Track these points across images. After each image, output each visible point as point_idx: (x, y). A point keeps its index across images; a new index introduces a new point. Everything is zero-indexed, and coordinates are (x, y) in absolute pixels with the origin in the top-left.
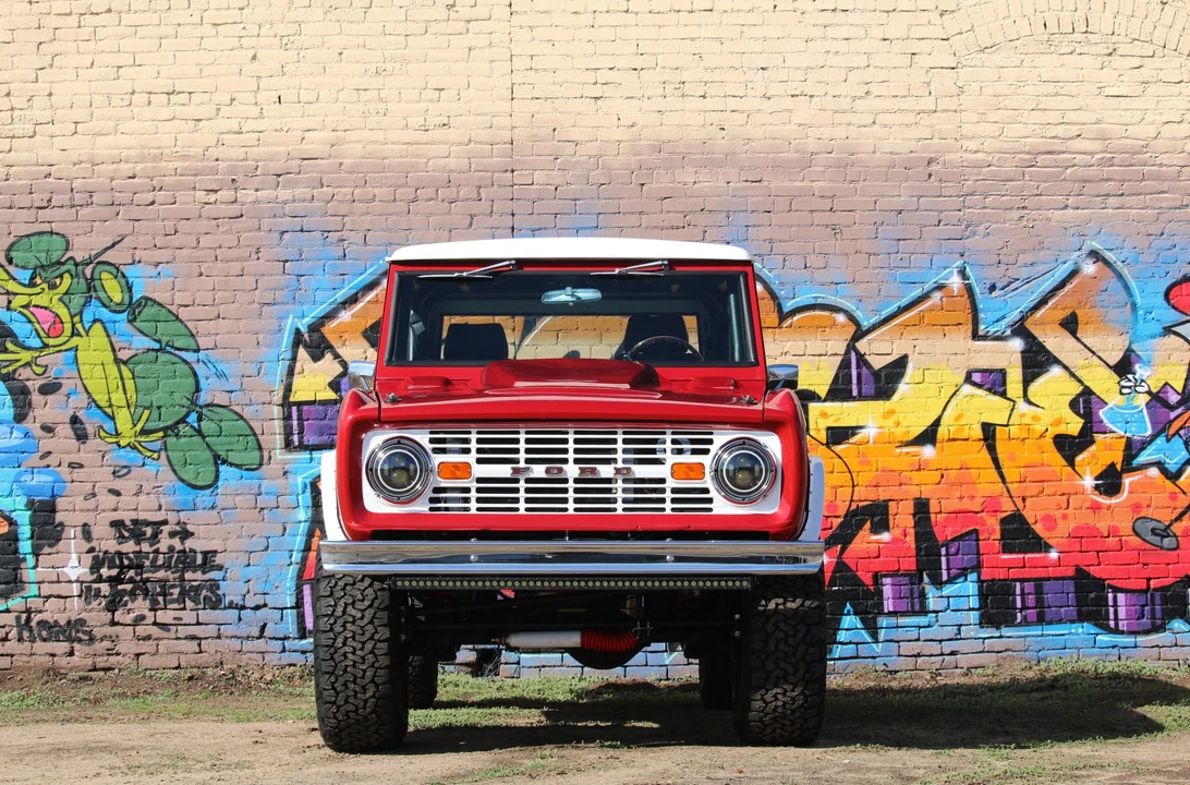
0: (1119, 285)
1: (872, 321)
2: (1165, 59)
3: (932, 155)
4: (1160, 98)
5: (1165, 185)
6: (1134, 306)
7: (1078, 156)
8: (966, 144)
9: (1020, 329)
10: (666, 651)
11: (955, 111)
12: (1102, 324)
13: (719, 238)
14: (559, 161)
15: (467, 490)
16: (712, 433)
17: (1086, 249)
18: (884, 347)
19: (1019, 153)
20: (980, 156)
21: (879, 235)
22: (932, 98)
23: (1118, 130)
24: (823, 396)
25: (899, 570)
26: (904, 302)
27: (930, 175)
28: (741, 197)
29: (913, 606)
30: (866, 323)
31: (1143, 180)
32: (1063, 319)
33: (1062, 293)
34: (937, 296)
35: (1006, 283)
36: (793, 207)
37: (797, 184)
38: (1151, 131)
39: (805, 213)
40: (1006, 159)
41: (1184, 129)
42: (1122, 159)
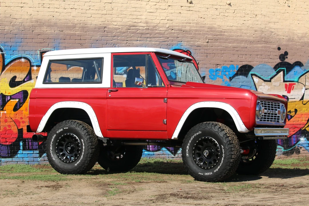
2: (162, 3)
3: (105, 26)
4: (160, 13)
5: (161, 36)
7: (140, 27)
8: (113, 23)
9: (126, 72)
10: (39, 157)
11: (111, 14)
13: (52, 46)
14: (12, 24)
19: (126, 26)
20: (117, 26)
21: (92, 46)
22: (106, 11)
23: (150, 21)
27: (105, 31)
28: (58, 35)
31: (156, 34)
36: (71, 38)
37: (72, 32)
38: (158, 21)
39: (74, 40)
40: (123, 27)
41: (166, 21)
42: (151, 29)
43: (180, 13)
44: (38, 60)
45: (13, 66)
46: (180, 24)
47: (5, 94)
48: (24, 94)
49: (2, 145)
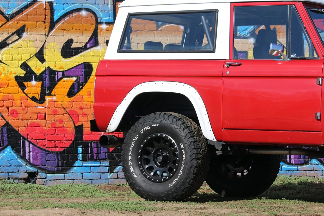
9: (253, 34)
44: (109, 13)
45: (67, 22)
47: (53, 69)
48: (85, 69)
49: (49, 152)
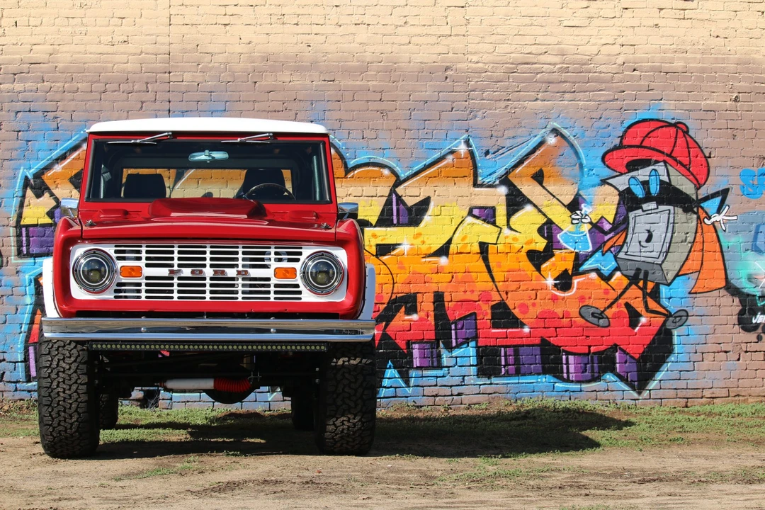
0: (571, 151)
1: (407, 174)
2: (605, 2)
3: (448, 64)
4: (600, 28)
5: (603, 86)
6: (581, 166)
7: (545, 66)
8: (470, 57)
9: (505, 180)
10: (269, 392)
11: (464, 36)
12: (560, 177)
13: (306, 118)
14: (200, 66)
15: (140, 285)
16: (301, 248)
17: (549, 128)
18: (414, 191)
19: (506, 63)
20: (480, 65)
21: (412, 117)
22: (449, 26)
23: (572, 49)
24: (374, 223)
25: (423, 339)
26: (428, 161)
27: (446, 78)
28: (321, 91)
29: (433, 363)
30: (403, 175)
31: (588, 82)
32: (534, 174)
33: (533, 156)
34: (450, 158)
35: (496, 150)
36: (355, 98)
37: (358, 83)
38: (594, 50)
39: (363, 102)
40: (497, 68)
41: (616, 49)
42: (575, 68)
43: (656, 25)
46: (658, 55)
